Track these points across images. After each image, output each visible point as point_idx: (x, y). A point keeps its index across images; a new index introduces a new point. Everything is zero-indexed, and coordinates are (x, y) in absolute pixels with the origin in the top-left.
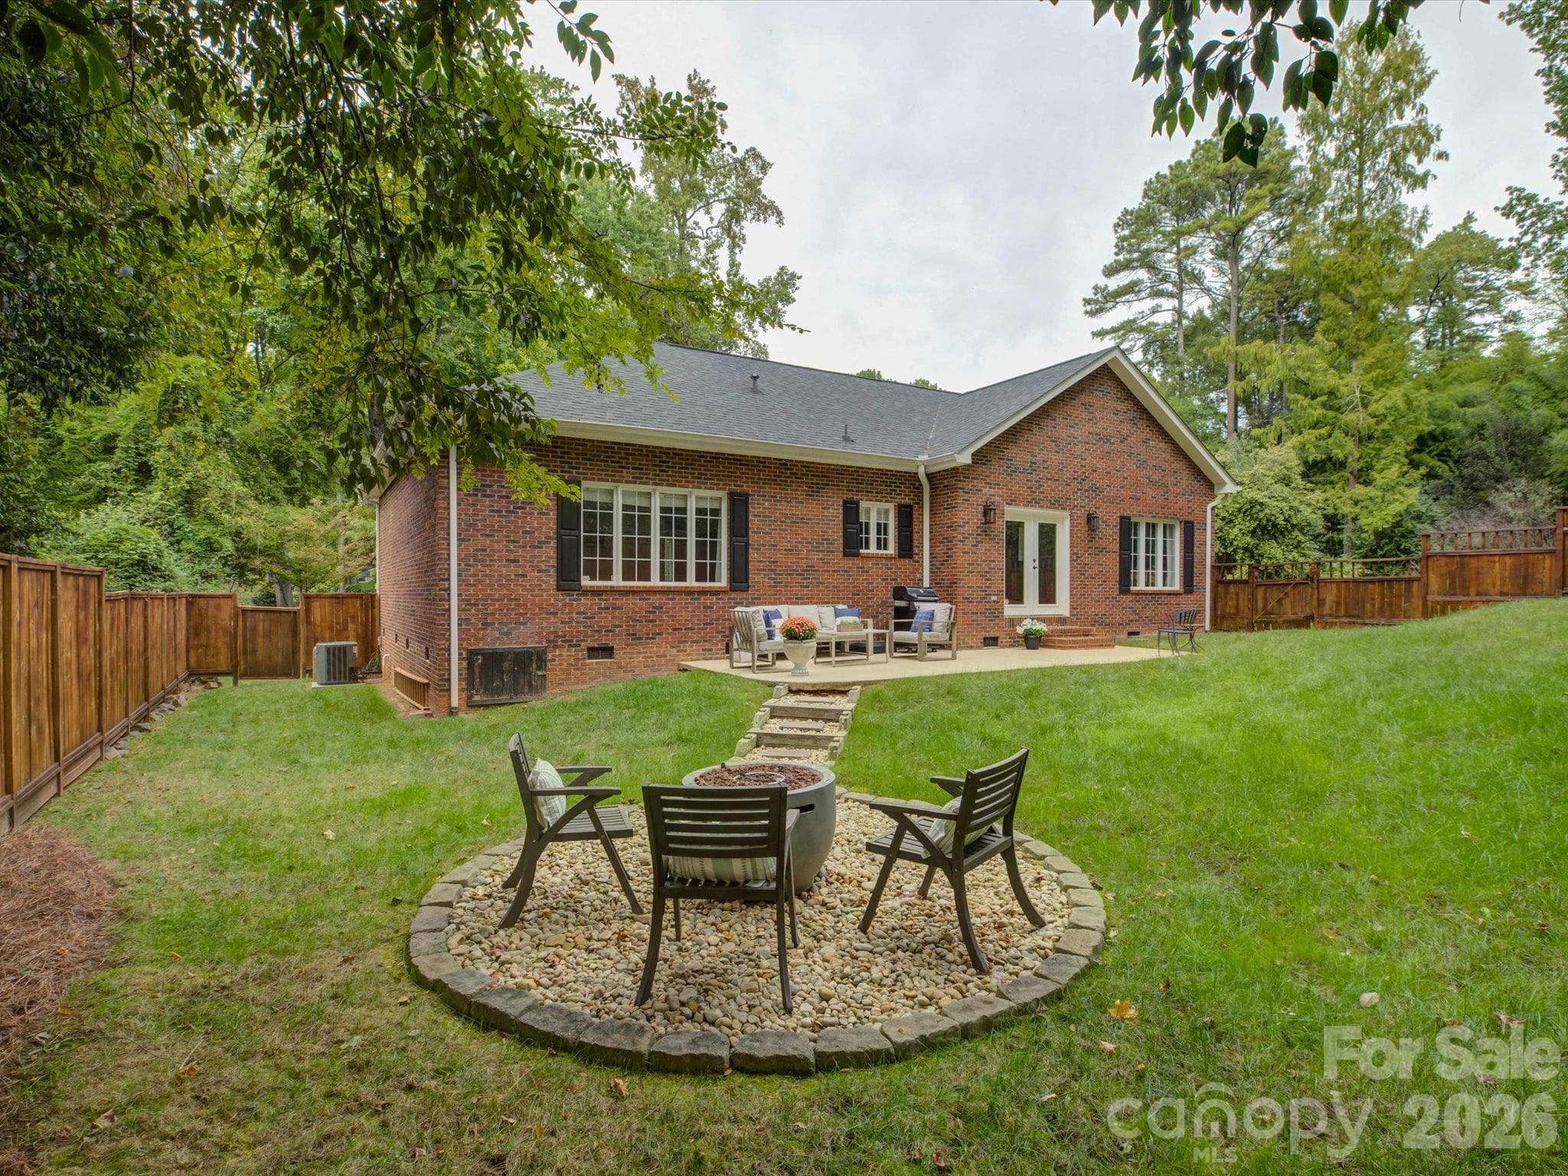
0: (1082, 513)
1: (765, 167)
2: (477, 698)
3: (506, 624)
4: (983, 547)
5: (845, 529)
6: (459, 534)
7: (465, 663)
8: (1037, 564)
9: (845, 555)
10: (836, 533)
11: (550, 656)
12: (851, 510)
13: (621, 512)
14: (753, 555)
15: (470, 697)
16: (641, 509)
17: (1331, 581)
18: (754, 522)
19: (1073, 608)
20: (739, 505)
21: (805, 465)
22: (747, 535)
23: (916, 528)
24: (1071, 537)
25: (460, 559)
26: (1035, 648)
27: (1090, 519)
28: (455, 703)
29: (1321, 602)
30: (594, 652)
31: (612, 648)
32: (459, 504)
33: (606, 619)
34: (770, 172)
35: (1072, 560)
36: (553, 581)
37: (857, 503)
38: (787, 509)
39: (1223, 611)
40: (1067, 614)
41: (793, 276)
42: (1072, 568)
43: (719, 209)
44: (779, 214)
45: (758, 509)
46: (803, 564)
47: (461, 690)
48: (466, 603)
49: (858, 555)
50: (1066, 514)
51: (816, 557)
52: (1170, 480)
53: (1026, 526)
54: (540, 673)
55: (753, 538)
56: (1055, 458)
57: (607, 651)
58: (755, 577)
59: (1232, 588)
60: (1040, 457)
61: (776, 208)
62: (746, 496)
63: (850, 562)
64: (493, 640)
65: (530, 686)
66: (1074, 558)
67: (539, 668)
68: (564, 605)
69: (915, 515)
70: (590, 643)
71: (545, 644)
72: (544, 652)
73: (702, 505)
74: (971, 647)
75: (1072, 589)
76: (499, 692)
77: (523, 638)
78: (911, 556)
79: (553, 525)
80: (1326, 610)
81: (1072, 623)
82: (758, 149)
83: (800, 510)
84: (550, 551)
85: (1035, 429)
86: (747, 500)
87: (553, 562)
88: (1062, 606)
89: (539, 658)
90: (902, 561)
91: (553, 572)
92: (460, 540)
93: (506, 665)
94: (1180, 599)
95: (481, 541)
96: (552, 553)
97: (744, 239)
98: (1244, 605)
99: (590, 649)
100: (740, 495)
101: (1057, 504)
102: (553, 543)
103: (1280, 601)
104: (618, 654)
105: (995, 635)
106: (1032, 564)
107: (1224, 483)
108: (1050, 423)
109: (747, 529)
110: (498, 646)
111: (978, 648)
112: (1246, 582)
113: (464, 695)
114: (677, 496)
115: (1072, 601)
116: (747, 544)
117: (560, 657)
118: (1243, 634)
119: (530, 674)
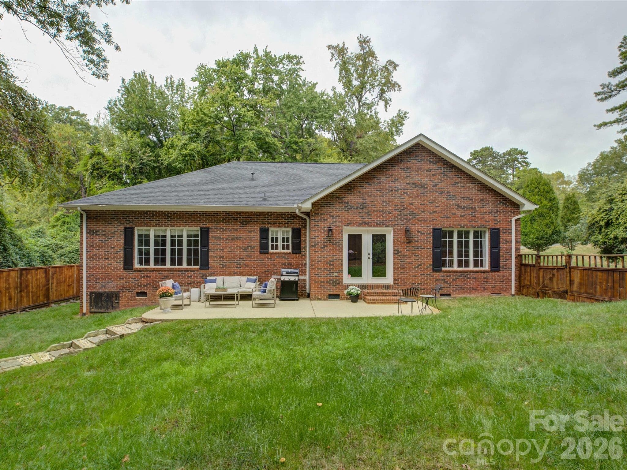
0: (402, 228)
1: (395, 67)
2: (92, 310)
3: (104, 283)
4: (327, 249)
5: (260, 241)
6: (87, 250)
7: (89, 297)
8: (371, 256)
9: (260, 253)
10: (256, 243)
11: (121, 295)
12: (264, 233)
13: (153, 238)
14: (211, 254)
15: (90, 309)
16: (162, 236)
17: (577, 268)
18: (212, 240)
19: (394, 280)
20: (205, 232)
21: (238, 213)
22: (208, 245)
23: (302, 239)
24: (394, 241)
25: (87, 259)
26: (356, 302)
27: (407, 231)
28: (84, 311)
29: (571, 282)
30: (139, 294)
31: (146, 293)
32: (87, 238)
33: (144, 281)
34: (398, 69)
35: (394, 254)
36: (122, 266)
37: (268, 229)
38: (228, 233)
39: (524, 283)
40: (392, 283)
41: (405, 113)
42: (394, 258)
43: (377, 90)
44: (399, 86)
45: (214, 234)
46: (237, 258)
47: (87, 307)
48: (89, 275)
49: (267, 253)
50: (391, 229)
51: (244, 254)
52: (477, 205)
53: (363, 236)
54: (116, 301)
55: (211, 247)
56: (380, 200)
57: (144, 294)
58: (212, 264)
59: (528, 269)
60: (369, 200)
61: (398, 84)
62: (208, 228)
63: (263, 256)
64: (99, 289)
65: (113, 306)
66: (396, 252)
67: (116, 300)
68: (127, 276)
69: (302, 234)
70: (137, 290)
71: (119, 290)
72: (119, 293)
73: (190, 233)
74: (320, 299)
75: (394, 269)
76: (100, 308)
77: (111, 288)
78: (300, 253)
79: (122, 245)
80: (575, 288)
81: (393, 288)
82: (392, 60)
83: (235, 234)
84: (121, 255)
85: (365, 185)
86: (209, 230)
87: (122, 259)
88: (389, 279)
89: (116, 295)
90: (295, 255)
91: (122, 263)
92: (87, 251)
93: (103, 298)
94: (488, 275)
95: (95, 252)
96: (122, 255)
97: (391, 100)
98: (534, 281)
99: (137, 293)
100: (205, 228)
101: (383, 223)
102: (122, 252)
103: (551, 279)
104: (149, 295)
105: (337, 293)
106: (367, 256)
107: (524, 205)
108: (376, 181)
109: (208, 243)
110: (101, 291)
111: (325, 300)
112: (533, 266)
113: (89, 308)
114: (179, 230)
115: (394, 276)
116: (208, 249)
117: (125, 295)
118: (531, 299)
119: (112, 302)
